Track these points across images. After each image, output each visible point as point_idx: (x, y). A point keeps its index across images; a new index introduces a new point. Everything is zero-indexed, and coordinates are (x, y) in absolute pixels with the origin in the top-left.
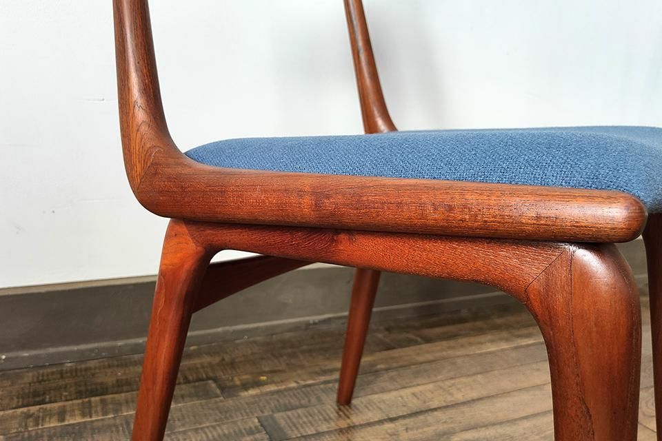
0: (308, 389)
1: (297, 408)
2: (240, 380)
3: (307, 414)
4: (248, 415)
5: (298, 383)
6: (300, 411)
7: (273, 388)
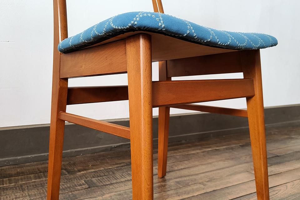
0: (109, 170)
1: (103, 176)
2: (77, 169)
3: (107, 178)
4: (79, 180)
5: (104, 168)
6: (104, 177)
7: (93, 170)
